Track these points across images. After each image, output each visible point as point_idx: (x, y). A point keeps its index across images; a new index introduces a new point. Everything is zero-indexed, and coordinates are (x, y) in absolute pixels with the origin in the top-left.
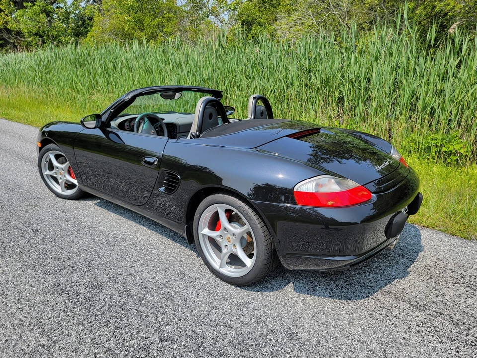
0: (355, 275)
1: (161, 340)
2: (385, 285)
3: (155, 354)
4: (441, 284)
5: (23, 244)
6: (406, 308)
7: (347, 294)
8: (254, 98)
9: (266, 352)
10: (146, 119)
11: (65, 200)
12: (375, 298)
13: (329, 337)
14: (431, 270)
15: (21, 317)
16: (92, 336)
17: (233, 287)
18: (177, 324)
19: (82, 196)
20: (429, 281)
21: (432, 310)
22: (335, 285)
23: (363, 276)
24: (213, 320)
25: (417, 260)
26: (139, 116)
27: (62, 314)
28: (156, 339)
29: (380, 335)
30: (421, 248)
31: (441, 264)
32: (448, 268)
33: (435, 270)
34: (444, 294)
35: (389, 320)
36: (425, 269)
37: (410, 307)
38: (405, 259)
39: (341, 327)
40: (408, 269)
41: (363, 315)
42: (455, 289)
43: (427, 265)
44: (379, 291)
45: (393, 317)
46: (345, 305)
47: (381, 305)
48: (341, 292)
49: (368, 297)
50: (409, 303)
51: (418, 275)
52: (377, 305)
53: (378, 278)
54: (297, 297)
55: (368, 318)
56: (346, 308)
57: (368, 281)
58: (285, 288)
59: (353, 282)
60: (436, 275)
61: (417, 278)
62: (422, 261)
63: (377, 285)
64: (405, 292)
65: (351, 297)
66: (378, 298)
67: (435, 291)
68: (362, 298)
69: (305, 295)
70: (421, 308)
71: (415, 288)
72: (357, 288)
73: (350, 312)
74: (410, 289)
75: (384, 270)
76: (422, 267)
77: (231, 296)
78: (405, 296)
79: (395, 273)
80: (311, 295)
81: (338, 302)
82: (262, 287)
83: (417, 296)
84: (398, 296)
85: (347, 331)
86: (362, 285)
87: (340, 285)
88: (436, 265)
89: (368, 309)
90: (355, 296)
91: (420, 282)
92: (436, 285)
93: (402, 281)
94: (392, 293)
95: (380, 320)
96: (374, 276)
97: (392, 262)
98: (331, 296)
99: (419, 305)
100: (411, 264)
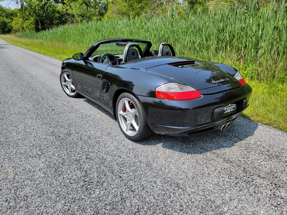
0: (200, 143)
1: (87, 158)
2: (215, 150)
3: (81, 163)
5: (45, 115)
6: (220, 161)
7: (190, 151)
8: (162, 45)
9: (132, 169)
10: (107, 57)
11: (71, 98)
12: (204, 155)
14: (250, 146)
15: (34, 143)
16: (59, 153)
17: (131, 141)
18: (97, 153)
19: (78, 96)
20: (244, 151)
21: (235, 164)
22: (185, 146)
23: (205, 144)
24: (114, 154)
25: (244, 140)
26: (103, 55)
27: (50, 143)
29: (196, 171)
30: (252, 134)
31: (259, 143)
32: (262, 146)
33: (253, 146)
34: (249, 157)
35: (206, 165)
36: (246, 145)
37: (222, 161)
38: (237, 139)
39: (177, 164)
40: (235, 144)
41: (193, 161)
42: (258, 156)
43: (249, 143)
44: (209, 152)
45: (209, 164)
46: (185, 155)
47: (206, 158)
48: (187, 150)
49: (201, 153)
50: (224, 159)
51: (239, 147)
52: (203, 158)
53: (213, 146)
54: (161, 149)
55: (195, 163)
56: (185, 157)
57: (206, 147)
58: (158, 145)
59: (197, 146)
60: (251, 148)
61: (237, 148)
62: (247, 141)
63: (210, 149)
64: (225, 154)
65: (191, 153)
66: (206, 155)
67: (245, 155)
68: (197, 154)
69: (166, 149)
70: (229, 162)
71: (233, 153)
72: (198, 149)
73: (186, 159)
74: (229, 153)
75: (220, 142)
76: (245, 143)
77: (128, 145)
78: (223, 156)
79: (226, 144)
80: (170, 149)
81: (182, 154)
82: (146, 143)
83: (231, 157)
84: (219, 155)
85: (179, 167)
86: (201, 148)
87: (189, 147)
88: (255, 143)
89: (197, 159)
90: (194, 152)
91: (238, 150)
92: (247, 153)
93: (227, 149)
94: (216, 154)
95: (201, 164)
96: (211, 145)
97: (228, 139)
98: (180, 151)
99: (229, 160)
100: (239, 141)
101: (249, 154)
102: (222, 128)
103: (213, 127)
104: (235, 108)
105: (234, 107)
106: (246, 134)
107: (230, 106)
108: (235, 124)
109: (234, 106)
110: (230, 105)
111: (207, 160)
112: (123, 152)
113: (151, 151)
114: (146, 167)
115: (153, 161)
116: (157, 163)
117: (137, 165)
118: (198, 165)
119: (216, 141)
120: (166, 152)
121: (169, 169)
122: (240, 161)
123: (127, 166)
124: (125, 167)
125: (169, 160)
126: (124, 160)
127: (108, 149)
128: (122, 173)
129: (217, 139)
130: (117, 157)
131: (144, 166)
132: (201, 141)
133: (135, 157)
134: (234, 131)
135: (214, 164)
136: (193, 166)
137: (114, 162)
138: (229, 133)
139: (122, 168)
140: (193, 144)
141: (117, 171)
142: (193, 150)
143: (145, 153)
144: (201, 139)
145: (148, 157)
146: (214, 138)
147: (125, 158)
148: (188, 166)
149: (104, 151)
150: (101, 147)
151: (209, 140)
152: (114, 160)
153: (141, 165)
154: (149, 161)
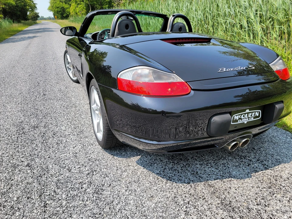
0: (196, 164)
2: (215, 180)
3: (16, 172)
4: (275, 195)
5: (32, 100)
6: (214, 203)
7: (173, 175)
8: (173, 16)
9: (71, 194)
11: (73, 83)
12: (193, 186)
13: (124, 201)
14: (278, 181)
17: (101, 147)
18: (45, 159)
20: (265, 189)
21: (240, 214)
22: (171, 166)
23: (203, 167)
24: (66, 163)
25: (272, 169)
27: (7, 137)
28: (26, 164)
29: (165, 215)
30: (289, 160)
33: (283, 182)
34: (268, 205)
35: (186, 207)
36: (272, 178)
37: (218, 204)
38: (260, 165)
39: (141, 197)
40: (254, 174)
41: (169, 195)
42: (287, 205)
43: (279, 176)
44: (204, 182)
45: (193, 206)
46: (162, 183)
47: (193, 194)
48: (170, 173)
49: (189, 183)
50: (222, 201)
51: (259, 181)
52: (189, 192)
53: (215, 172)
54: (133, 166)
55: (170, 199)
56: (161, 185)
57: (203, 172)
58: (132, 158)
59: (189, 169)
60: (279, 187)
61: (254, 183)
62: (277, 171)
63: (207, 177)
64: (228, 190)
65: (174, 179)
66: (196, 187)
67: (262, 199)
68: (182, 183)
69: (140, 166)
70: (229, 208)
71: (243, 190)
72: (187, 174)
73: (160, 190)
74: (236, 190)
75: (229, 168)
76: (271, 176)
77: (93, 152)
78: (224, 194)
79: (236, 173)
80: (145, 168)
81: (159, 180)
82: (118, 152)
83: (236, 198)
84: (217, 191)
85: (141, 202)
86: (194, 173)
87: (176, 168)
88: (288, 178)
89: (177, 192)
90: (178, 179)
91: (254, 187)
92: (268, 195)
93: (235, 181)
94: (214, 187)
95: (178, 204)
96: (213, 170)
97: (244, 163)
98: (159, 174)
99: (230, 205)
100: (262, 170)
101: (270, 198)
102: (230, 147)
103: (215, 144)
104: (259, 116)
105: (257, 115)
106: (278, 157)
107: (248, 113)
108: (266, 139)
109: (257, 113)
110: (248, 111)
111: (193, 198)
112: (78, 163)
113: (117, 168)
114: (93, 195)
115: (108, 186)
116: (113, 189)
117: (84, 188)
118: (173, 205)
119: (223, 164)
120: (137, 171)
121: (124, 204)
122: (249, 209)
123: (68, 188)
124: (64, 189)
125: (133, 188)
126: (71, 177)
127: (63, 155)
128: (52, 199)
129: (226, 160)
130: (66, 169)
131: (91, 192)
132: (200, 161)
133: (89, 174)
134: (260, 151)
135: (202, 207)
136: (165, 205)
137: (56, 177)
138: (251, 153)
139: (59, 190)
140: (185, 164)
141: (48, 194)
142: (178, 175)
143: (106, 170)
144: (201, 157)
145: (107, 177)
146: (223, 158)
147: (74, 174)
148: (157, 204)
149: (55, 158)
150: (57, 151)
151: (212, 160)
152: (58, 174)
153: (88, 190)
154: (103, 184)
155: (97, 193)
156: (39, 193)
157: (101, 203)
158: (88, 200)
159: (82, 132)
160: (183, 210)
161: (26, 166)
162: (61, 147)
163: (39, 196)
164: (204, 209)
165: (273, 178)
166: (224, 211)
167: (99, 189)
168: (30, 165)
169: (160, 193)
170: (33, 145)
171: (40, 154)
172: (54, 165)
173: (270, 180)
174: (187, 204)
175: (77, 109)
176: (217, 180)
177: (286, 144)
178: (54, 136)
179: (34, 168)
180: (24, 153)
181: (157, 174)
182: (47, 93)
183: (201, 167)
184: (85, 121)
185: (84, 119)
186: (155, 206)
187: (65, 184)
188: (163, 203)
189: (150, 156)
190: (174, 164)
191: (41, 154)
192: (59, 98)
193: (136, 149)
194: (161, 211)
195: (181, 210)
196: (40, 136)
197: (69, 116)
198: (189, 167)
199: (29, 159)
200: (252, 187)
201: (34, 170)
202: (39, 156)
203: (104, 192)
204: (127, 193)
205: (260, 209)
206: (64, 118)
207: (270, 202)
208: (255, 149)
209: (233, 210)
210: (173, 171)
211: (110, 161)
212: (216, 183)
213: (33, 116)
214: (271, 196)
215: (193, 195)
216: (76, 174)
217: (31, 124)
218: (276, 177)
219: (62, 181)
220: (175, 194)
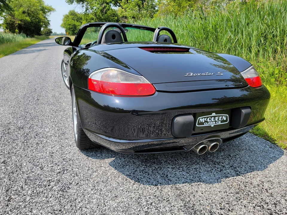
0: (168, 168)
2: (183, 183)
4: (241, 201)
7: (143, 177)
8: (159, 28)
12: (160, 188)
13: (87, 200)
14: (247, 187)
20: (232, 194)
22: (142, 169)
23: (174, 171)
24: (40, 162)
25: (244, 175)
30: (263, 168)
31: (266, 185)
32: (270, 191)
33: (253, 189)
34: (232, 209)
35: (148, 208)
36: (241, 184)
37: (181, 206)
38: (232, 171)
39: (105, 197)
40: (224, 179)
41: (133, 196)
42: (251, 211)
43: (249, 182)
44: (172, 185)
45: (155, 207)
46: (130, 184)
47: (158, 195)
48: (140, 175)
49: (156, 185)
50: (185, 203)
51: (228, 186)
52: (154, 194)
53: (185, 176)
54: (105, 167)
55: (134, 199)
56: (128, 186)
57: (173, 175)
58: (106, 160)
59: (160, 172)
60: (247, 193)
61: (222, 188)
62: (248, 177)
63: (176, 180)
64: (194, 194)
65: (142, 181)
66: (162, 189)
67: (227, 204)
68: (150, 184)
69: (112, 168)
70: (191, 211)
71: (209, 194)
72: (157, 177)
73: (126, 190)
74: (202, 193)
75: (200, 172)
76: (241, 182)
77: (69, 153)
78: (189, 197)
79: (207, 177)
80: (116, 169)
81: (128, 181)
82: (94, 154)
83: (201, 201)
84: (183, 194)
85: (104, 201)
86: (163, 176)
87: (147, 170)
88: (259, 185)
89: (143, 194)
90: (146, 181)
91: (221, 192)
92: (234, 200)
93: (203, 185)
94: (180, 190)
95: (141, 205)
96: (183, 173)
97: (216, 169)
98: (128, 175)
99: (193, 208)
100: (233, 176)
101: (236, 203)
102: (198, 150)
103: (183, 146)
104: (226, 121)
105: (225, 119)
106: (253, 165)
107: (214, 117)
109: (225, 117)
110: (214, 114)
111: (157, 199)
112: (53, 162)
113: (89, 168)
114: (58, 192)
115: (76, 184)
116: (79, 188)
117: (51, 185)
118: (135, 205)
119: (195, 168)
120: (108, 172)
121: (86, 202)
122: (211, 213)
123: (35, 185)
124: (31, 186)
125: (99, 187)
126: (41, 175)
127: (40, 154)
128: (17, 194)
129: (199, 165)
130: (38, 167)
131: (57, 189)
132: (172, 165)
133: (60, 172)
134: (235, 158)
135: (163, 209)
136: (127, 205)
137: (27, 174)
138: (225, 159)
139: (27, 186)
140: (157, 167)
141: (15, 189)
142: (148, 178)
143: (78, 169)
144: (175, 162)
145: (76, 176)
146: (196, 163)
147: (45, 172)
148: (119, 204)
149: (31, 157)
150: (35, 150)
151: (185, 164)
152: (30, 171)
153: (55, 187)
154: (71, 182)
155: (63, 191)
156: (6, 188)
157: (64, 200)
158: (52, 197)
159: (64, 134)
160: (144, 211)
161: (2, 163)
162: (40, 147)
163: (6, 191)
164: (165, 210)
165: (243, 184)
166: (185, 213)
167: (66, 187)
168: (6, 162)
169: (125, 193)
170: (13, 144)
171: (17, 153)
172: (28, 163)
173: (239, 186)
174: (150, 205)
175: (65, 113)
176: (186, 183)
177: (263, 152)
178: (36, 136)
179: (9, 165)
180: (3, 151)
181: (127, 175)
182: (41, 98)
183: (172, 170)
184: (70, 124)
185: (69, 122)
186: (117, 206)
187: (34, 181)
188: (126, 203)
189: (125, 159)
190: (146, 167)
191: (19, 152)
192: (51, 103)
193: (112, 152)
194: (122, 210)
195: (142, 211)
196: (23, 136)
197: (56, 119)
198: (160, 170)
199: (7, 156)
200: (219, 191)
201: (8, 167)
202: (17, 154)
203: (70, 190)
204: (92, 192)
205: (222, 213)
206: (50, 121)
207: (234, 207)
208: (230, 156)
209: (195, 213)
210: (144, 173)
211: (84, 161)
212: (183, 187)
213: (21, 118)
214: (237, 202)
215: (158, 197)
216: (47, 172)
217: (18, 125)
218: (246, 183)
219: (32, 178)
220: (140, 195)
